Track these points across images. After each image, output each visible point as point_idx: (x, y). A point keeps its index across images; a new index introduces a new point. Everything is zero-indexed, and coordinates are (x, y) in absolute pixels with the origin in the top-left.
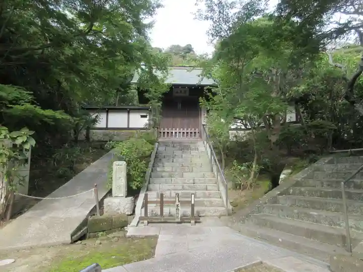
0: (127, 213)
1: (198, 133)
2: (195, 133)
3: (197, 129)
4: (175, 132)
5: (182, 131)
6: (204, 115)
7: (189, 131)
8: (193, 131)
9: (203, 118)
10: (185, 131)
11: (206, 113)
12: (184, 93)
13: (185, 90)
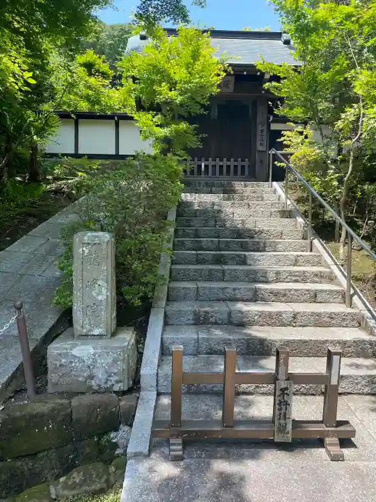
0: (116, 388)
1: (249, 166)
2: (243, 167)
3: (247, 160)
4: (205, 166)
5: (218, 163)
6: (262, 131)
7: (232, 163)
8: (239, 163)
9: (259, 138)
10: (225, 163)
11: (265, 127)
12: (224, 87)
13: (227, 80)
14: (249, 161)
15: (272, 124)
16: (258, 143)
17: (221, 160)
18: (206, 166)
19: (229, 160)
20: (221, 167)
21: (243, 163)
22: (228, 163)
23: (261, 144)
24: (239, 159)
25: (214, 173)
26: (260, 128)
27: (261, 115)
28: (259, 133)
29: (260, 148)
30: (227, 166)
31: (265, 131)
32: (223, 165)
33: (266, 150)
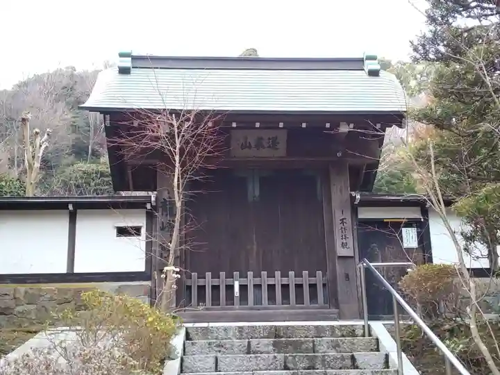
1: (324, 285)
2: (313, 287)
3: (319, 273)
4: (240, 286)
5: (266, 280)
6: (342, 221)
7: (292, 280)
8: (306, 279)
9: (338, 234)
10: (278, 280)
11: (348, 214)
12: (269, 147)
13: (274, 136)
14: (324, 275)
15: (360, 209)
16: (338, 242)
18: (243, 288)
20: (271, 288)
21: (313, 280)
22: (285, 281)
23: (344, 245)
24: (305, 273)
25: (258, 301)
26: (338, 216)
28: (337, 225)
29: (341, 252)
30: (282, 285)
31: (349, 220)
32: (275, 285)
33: (353, 255)
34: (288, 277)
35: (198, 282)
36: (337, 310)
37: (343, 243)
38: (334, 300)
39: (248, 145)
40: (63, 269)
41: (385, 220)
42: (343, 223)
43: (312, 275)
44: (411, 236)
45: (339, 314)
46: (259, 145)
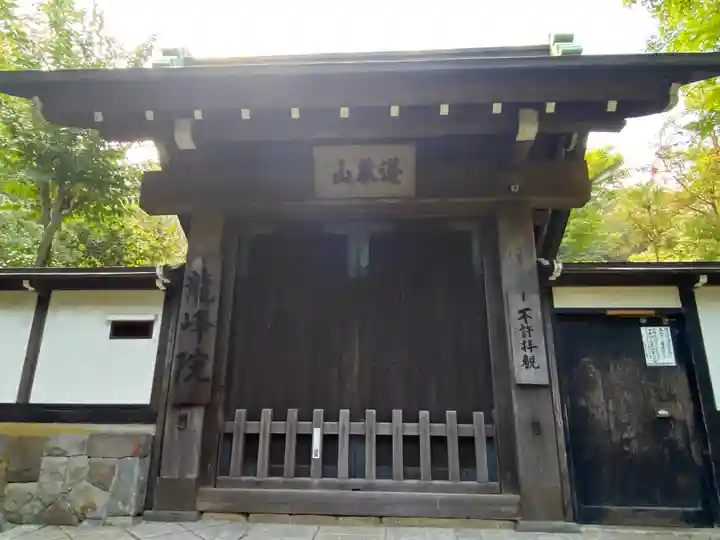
1: (489, 440)
3: (478, 416)
5: (373, 426)
6: (524, 314)
7: (424, 428)
8: (452, 429)
9: (515, 340)
10: (397, 427)
11: (534, 300)
12: (383, 179)
13: (392, 157)
14: (488, 420)
15: (557, 290)
16: (517, 358)
17: (385, 417)
18: (330, 441)
19: (411, 417)
20: (384, 443)
21: (466, 429)
22: (411, 429)
23: (528, 362)
24: (451, 414)
25: (356, 470)
26: (515, 303)
27: (517, 260)
28: (514, 322)
29: (525, 376)
30: (407, 439)
31: (536, 313)
32: (391, 436)
33: (546, 382)
34: (417, 420)
35: (246, 426)
36: (516, 497)
37: (526, 357)
38: (509, 475)
39: (346, 175)
40: (10, 397)
41: (609, 313)
42: (524, 317)
43: (465, 418)
44: (659, 342)
45: (520, 505)
46: (365, 175)
